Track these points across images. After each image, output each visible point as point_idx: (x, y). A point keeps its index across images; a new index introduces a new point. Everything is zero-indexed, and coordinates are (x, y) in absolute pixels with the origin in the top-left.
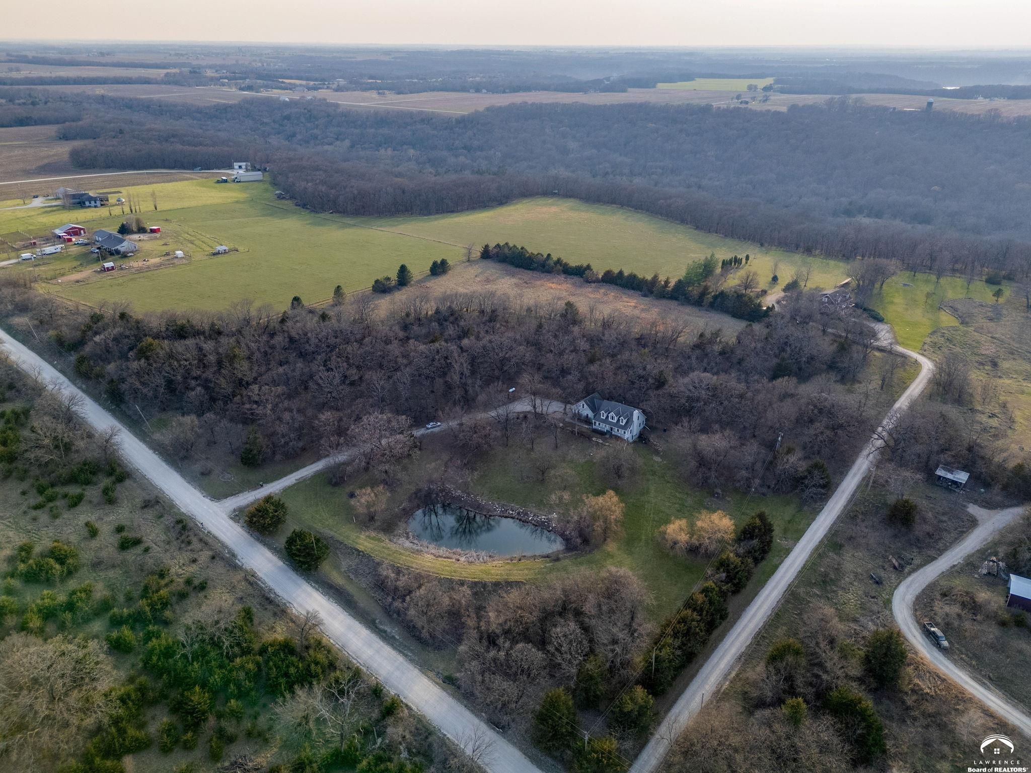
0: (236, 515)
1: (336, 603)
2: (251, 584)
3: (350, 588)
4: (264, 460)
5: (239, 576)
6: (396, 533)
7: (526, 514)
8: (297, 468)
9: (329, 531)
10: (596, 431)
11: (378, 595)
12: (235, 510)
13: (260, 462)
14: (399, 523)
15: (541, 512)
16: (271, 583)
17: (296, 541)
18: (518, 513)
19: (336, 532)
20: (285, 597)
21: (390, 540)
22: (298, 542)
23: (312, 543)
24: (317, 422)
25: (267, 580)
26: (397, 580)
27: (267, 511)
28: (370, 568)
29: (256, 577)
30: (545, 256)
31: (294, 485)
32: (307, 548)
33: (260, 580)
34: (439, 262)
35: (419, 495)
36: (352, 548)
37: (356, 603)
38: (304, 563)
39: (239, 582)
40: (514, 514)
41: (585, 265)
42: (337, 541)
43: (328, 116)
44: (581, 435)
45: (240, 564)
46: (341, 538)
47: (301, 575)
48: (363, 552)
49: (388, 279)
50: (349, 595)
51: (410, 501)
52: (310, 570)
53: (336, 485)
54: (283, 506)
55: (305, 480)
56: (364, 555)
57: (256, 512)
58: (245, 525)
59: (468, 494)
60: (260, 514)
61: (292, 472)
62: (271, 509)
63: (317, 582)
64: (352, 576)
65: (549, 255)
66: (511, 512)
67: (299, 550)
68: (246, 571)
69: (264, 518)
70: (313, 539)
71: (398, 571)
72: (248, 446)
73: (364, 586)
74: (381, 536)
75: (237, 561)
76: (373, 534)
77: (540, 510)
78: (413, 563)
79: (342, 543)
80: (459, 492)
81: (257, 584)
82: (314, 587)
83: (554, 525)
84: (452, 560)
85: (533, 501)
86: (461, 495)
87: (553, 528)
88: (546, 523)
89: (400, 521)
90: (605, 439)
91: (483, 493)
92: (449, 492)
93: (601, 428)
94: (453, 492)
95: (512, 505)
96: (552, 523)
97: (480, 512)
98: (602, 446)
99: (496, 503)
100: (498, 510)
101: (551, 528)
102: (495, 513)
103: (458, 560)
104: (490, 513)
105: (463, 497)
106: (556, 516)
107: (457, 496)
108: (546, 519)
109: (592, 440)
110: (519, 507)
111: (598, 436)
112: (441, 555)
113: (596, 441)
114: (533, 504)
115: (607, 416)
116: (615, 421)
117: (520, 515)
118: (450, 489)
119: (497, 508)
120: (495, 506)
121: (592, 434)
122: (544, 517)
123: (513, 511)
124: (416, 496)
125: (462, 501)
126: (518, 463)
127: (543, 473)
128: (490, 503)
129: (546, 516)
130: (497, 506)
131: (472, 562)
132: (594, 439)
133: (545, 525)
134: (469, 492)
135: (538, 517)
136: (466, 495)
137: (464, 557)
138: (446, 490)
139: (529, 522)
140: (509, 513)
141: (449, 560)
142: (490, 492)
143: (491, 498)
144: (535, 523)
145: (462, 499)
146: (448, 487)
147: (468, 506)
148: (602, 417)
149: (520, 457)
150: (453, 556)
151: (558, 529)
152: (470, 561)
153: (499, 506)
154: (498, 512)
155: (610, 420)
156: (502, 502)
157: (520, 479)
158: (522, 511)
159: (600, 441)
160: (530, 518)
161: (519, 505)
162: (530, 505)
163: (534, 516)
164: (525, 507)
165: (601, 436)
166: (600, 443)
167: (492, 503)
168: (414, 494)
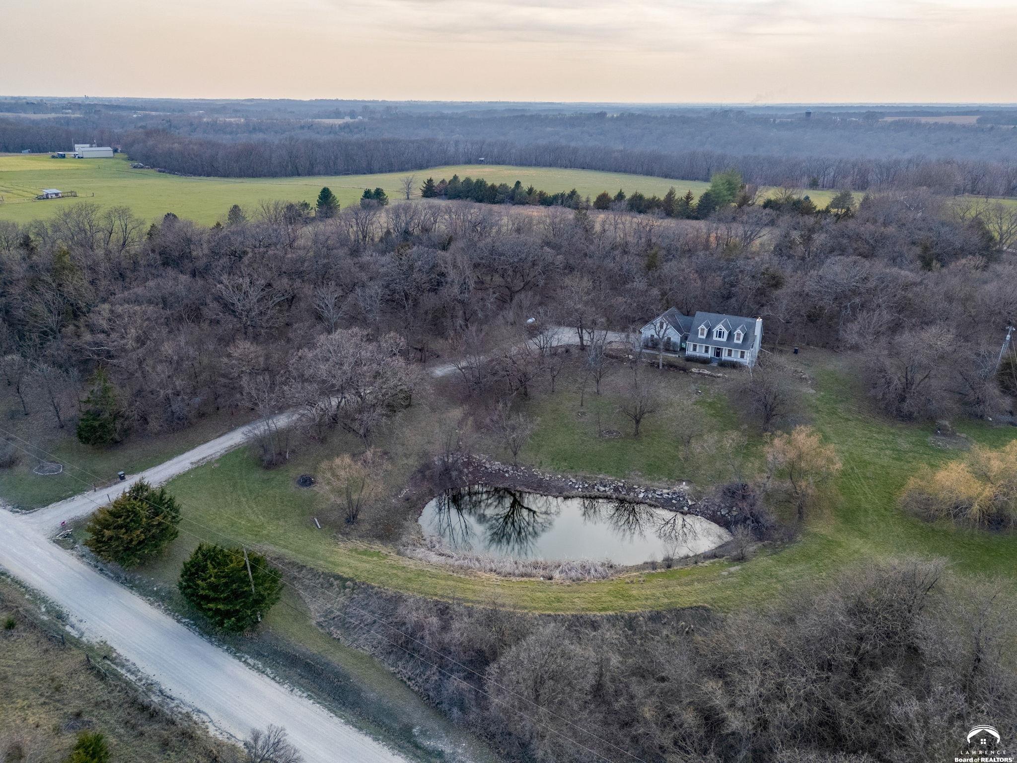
0: (68, 536)
1: (309, 697)
2: (101, 676)
3: (338, 659)
4: (126, 432)
5: (73, 660)
6: (404, 539)
7: (631, 489)
8: (192, 446)
9: (271, 548)
10: (690, 359)
11: (405, 669)
12: (64, 525)
13: (116, 436)
14: (406, 524)
15: (656, 484)
16: (149, 670)
17: (204, 569)
18: (616, 489)
19: (285, 547)
20: (188, 698)
21: (399, 553)
22: (211, 570)
23: (245, 567)
24: (225, 360)
25: (140, 665)
26: (445, 628)
27: (136, 514)
28: (373, 613)
29: (113, 660)
30: (513, 186)
31: (189, 472)
32: (234, 582)
33: (123, 666)
34: (373, 191)
35: (427, 473)
36: (327, 576)
37: (358, 692)
38: (227, 614)
39: (71, 674)
40: (609, 491)
41: (568, 192)
42: (293, 564)
43: (191, 124)
44: (670, 366)
45: (74, 633)
46: (300, 559)
47: (221, 643)
48: (351, 580)
49: (306, 205)
50: (337, 675)
51: (415, 485)
52: (241, 628)
53: (270, 465)
54: (170, 504)
55: (209, 463)
56: (356, 586)
57: (110, 519)
58: (87, 549)
59: (516, 466)
60: (120, 521)
61: (182, 452)
62: (144, 511)
63: (258, 655)
64: (337, 633)
65: (518, 183)
66: (602, 489)
67: (214, 587)
68: (90, 648)
69: (128, 530)
70: (246, 559)
71: (443, 611)
72: (90, 406)
73: (367, 650)
74: (377, 546)
75: (68, 628)
76: (362, 545)
77: (652, 480)
78: (464, 590)
79: (301, 568)
80: (497, 465)
81: (117, 676)
82: (253, 667)
83: (690, 503)
84: (537, 579)
85: (634, 468)
86: (501, 468)
87: (690, 507)
88: (674, 501)
89: (405, 519)
90: (713, 369)
91: (541, 463)
92: (480, 465)
93: (700, 352)
94: (488, 466)
95: (601, 476)
96: (684, 499)
97: (546, 493)
98: (711, 378)
99: (569, 476)
100: (579, 488)
101: (686, 509)
102: (574, 492)
103: (551, 578)
104: (565, 493)
105: (507, 472)
106: (687, 488)
107: (495, 471)
108: (671, 494)
109: (691, 372)
110: (613, 478)
111: (699, 365)
112: (511, 571)
113: (699, 373)
114: (637, 472)
115: (710, 333)
116: (725, 339)
117: (620, 492)
118: (480, 461)
119: (576, 484)
120: (571, 481)
121: (688, 364)
122: (665, 491)
123: (605, 486)
124: (424, 476)
125: (507, 478)
126: (584, 413)
127: (638, 422)
128: (559, 476)
129: (669, 488)
130: (574, 481)
131: (578, 579)
132: (694, 370)
133: (674, 505)
134: (515, 463)
135: (654, 491)
136: (510, 468)
137: (558, 571)
138: (474, 463)
139: (642, 503)
140: (598, 490)
141: (532, 579)
142: (553, 459)
143: (559, 468)
144: (653, 503)
145: (507, 475)
146: (475, 458)
147: (520, 485)
148: (700, 336)
149: (582, 405)
150: (534, 571)
151: (700, 509)
152: (575, 578)
153: (577, 480)
154: (580, 490)
155: (715, 338)
156: (581, 474)
157: (597, 436)
158: (622, 485)
159: (706, 372)
160: (641, 496)
161: (612, 476)
162: (632, 474)
163: (646, 491)
164: (624, 478)
165: (703, 365)
166: (707, 375)
167: (563, 477)
168: (420, 471)
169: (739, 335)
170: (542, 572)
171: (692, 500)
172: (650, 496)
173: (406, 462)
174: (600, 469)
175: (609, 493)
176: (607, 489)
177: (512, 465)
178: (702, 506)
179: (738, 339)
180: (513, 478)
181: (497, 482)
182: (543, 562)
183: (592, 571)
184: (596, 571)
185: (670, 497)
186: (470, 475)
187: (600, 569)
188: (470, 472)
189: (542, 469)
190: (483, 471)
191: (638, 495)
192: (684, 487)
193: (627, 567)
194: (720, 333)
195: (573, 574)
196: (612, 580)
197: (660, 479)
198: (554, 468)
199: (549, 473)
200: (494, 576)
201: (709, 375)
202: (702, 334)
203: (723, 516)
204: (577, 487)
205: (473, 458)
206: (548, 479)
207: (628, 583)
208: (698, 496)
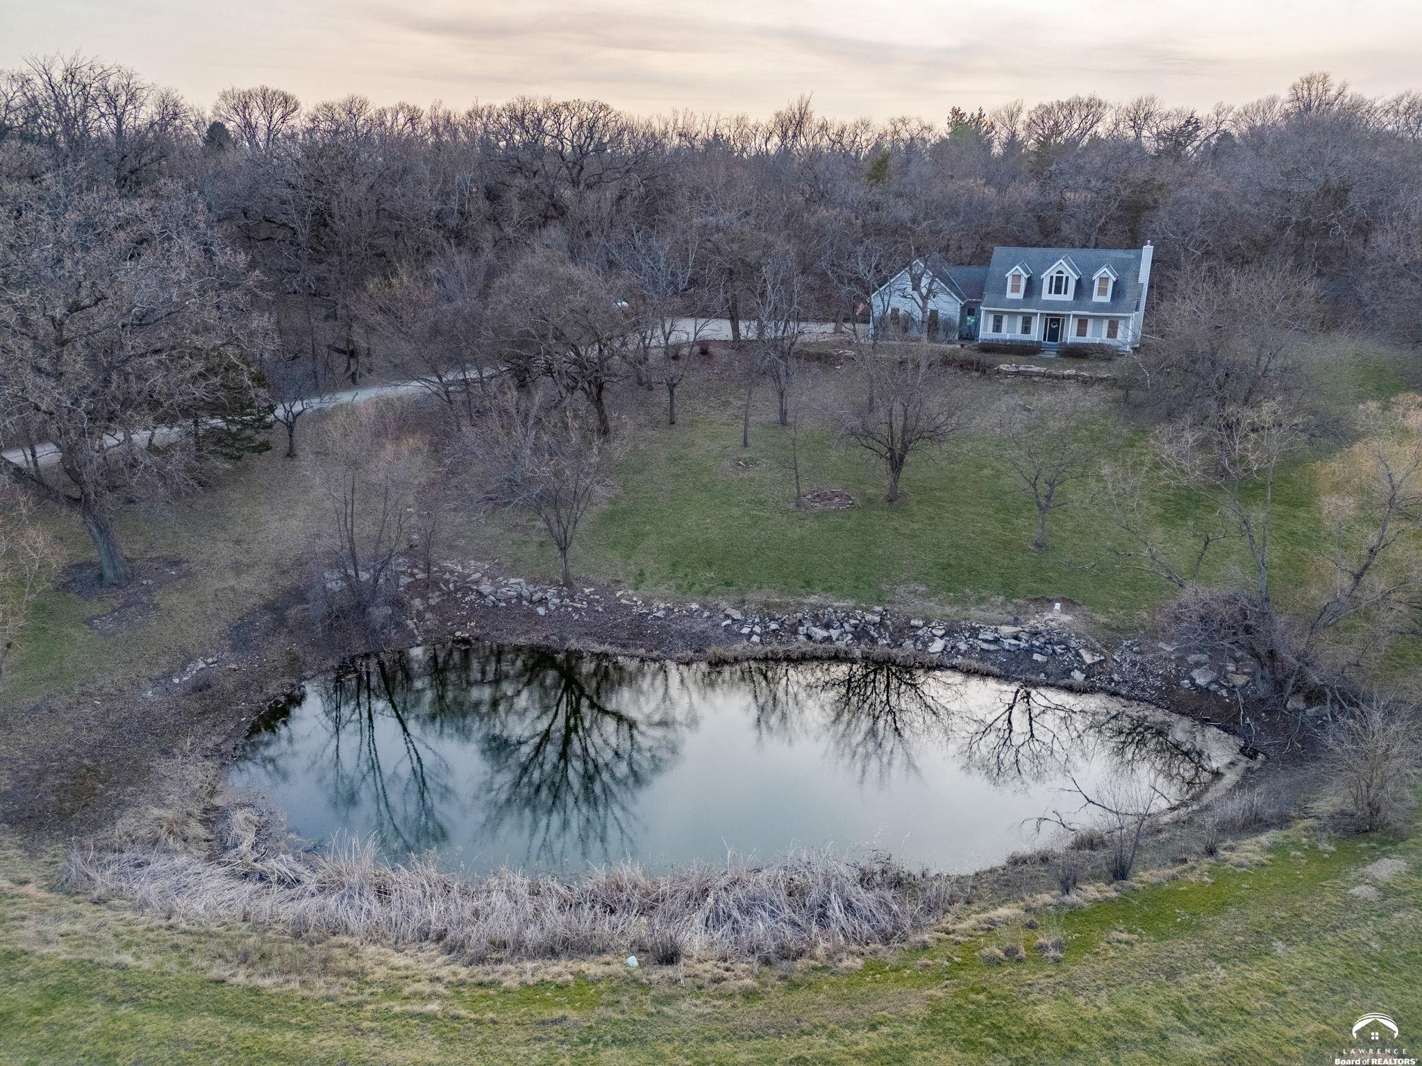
10: (990, 348)
15: (974, 612)
18: (860, 633)
35: (293, 612)
40: (841, 639)
59: (568, 584)
66: (820, 633)
77: (963, 601)
80: (516, 585)
83: (1088, 658)
84: (616, 968)
85: (904, 576)
86: (526, 593)
87: (1089, 671)
88: (1036, 657)
89: (166, 753)
90: (1048, 362)
91: (642, 574)
92: (465, 586)
93: (1011, 332)
94: (486, 588)
95: (813, 599)
96: (1068, 649)
97: (655, 654)
98: (1048, 382)
99: (724, 604)
100: (752, 633)
101: (1078, 676)
102: (739, 648)
103: (670, 957)
104: (714, 650)
105: (543, 601)
106: (1066, 618)
107: (508, 600)
108: (1024, 636)
109: (998, 372)
110: (850, 603)
111: (1014, 358)
112: (508, 935)
113: (1018, 373)
114: (912, 586)
115: (1032, 287)
116: (1069, 297)
117: (873, 641)
118: (464, 577)
119: (743, 624)
120: (727, 617)
121: (989, 358)
122: (1006, 630)
123: (827, 626)
124: (280, 621)
125: (540, 620)
126: (753, 462)
127: (897, 464)
128: (695, 606)
129: (1016, 622)
130: (737, 615)
131: (785, 954)
132: (1003, 367)
133: (1039, 667)
134: (566, 576)
135: (975, 632)
136: (552, 591)
137: (698, 918)
138: (447, 582)
139: (940, 667)
140: (809, 637)
141: (592, 967)
142: (674, 565)
143: (691, 585)
144: (975, 665)
145: (541, 611)
146: (452, 572)
147: (580, 637)
148: (1010, 295)
149: (746, 444)
150: (605, 926)
151: (1121, 673)
152: (771, 946)
153: (745, 613)
154: (755, 639)
155: (1046, 296)
156: (756, 597)
157: (792, 506)
158: (877, 619)
159: (1035, 369)
160: (937, 646)
161: (843, 597)
162: (901, 589)
163: (949, 633)
164: (879, 601)
165: (1024, 358)
166: (1038, 374)
167: (704, 607)
168: (270, 607)
169: (1104, 280)
170: (638, 926)
171: (1093, 650)
172: (963, 646)
173: (232, 582)
174: (808, 583)
175: (841, 645)
176: (834, 633)
177: (553, 583)
178: (1126, 666)
179: (1102, 292)
180: (560, 619)
181: (512, 632)
182: (642, 881)
183: (836, 910)
184: (849, 907)
185: (1023, 644)
186: (428, 616)
187: (866, 899)
188: (430, 608)
189: (644, 590)
190: (472, 602)
191: (925, 645)
192: (1057, 616)
193: (960, 880)
194: (1059, 279)
195: (760, 928)
196: (925, 947)
197: (982, 600)
198: (679, 587)
199: (665, 600)
200: (433, 962)
201: (1044, 375)
202: (1016, 289)
203: (1203, 691)
204: (746, 630)
205: (443, 570)
206: (660, 614)
207: (999, 963)
208: (1111, 638)
